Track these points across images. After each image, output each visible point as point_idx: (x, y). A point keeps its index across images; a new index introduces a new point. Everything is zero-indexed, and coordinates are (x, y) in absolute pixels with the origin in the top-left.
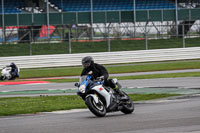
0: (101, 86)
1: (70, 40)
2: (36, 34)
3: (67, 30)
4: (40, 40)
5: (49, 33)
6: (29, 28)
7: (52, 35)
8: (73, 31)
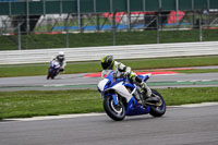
1: (201, 27)
2: (164, 20)
3: (197, 17)
4: (168, 27)
5: (178, 19)
6: (156, 13)
7: (181, 22)
8: (204, 18)
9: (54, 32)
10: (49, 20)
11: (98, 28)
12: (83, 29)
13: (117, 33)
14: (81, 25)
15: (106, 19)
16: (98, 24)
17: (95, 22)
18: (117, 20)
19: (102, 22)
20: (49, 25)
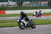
0: (24, 20)
9: (26, 6)
10: (25, 3)
11: (37, 5)
12: (33, 6)
13: (41, 7)
14: (33, 4)
15: (39, 3)
16: (37, 4)
17: (36, 4)
18: (41, 3)
19: (38, 4)
20: (25, 5)
